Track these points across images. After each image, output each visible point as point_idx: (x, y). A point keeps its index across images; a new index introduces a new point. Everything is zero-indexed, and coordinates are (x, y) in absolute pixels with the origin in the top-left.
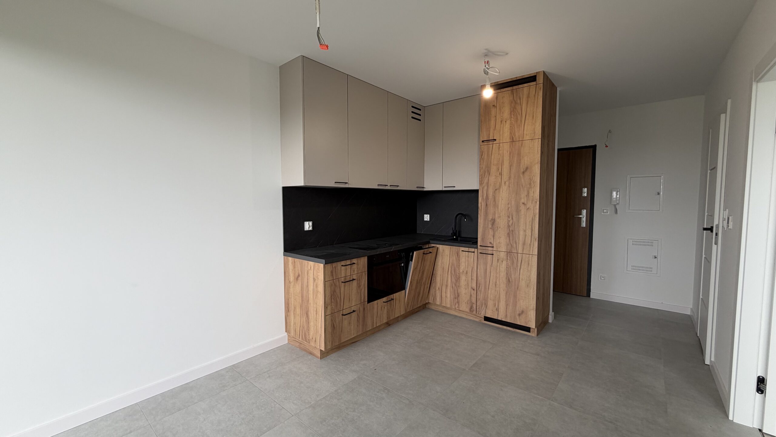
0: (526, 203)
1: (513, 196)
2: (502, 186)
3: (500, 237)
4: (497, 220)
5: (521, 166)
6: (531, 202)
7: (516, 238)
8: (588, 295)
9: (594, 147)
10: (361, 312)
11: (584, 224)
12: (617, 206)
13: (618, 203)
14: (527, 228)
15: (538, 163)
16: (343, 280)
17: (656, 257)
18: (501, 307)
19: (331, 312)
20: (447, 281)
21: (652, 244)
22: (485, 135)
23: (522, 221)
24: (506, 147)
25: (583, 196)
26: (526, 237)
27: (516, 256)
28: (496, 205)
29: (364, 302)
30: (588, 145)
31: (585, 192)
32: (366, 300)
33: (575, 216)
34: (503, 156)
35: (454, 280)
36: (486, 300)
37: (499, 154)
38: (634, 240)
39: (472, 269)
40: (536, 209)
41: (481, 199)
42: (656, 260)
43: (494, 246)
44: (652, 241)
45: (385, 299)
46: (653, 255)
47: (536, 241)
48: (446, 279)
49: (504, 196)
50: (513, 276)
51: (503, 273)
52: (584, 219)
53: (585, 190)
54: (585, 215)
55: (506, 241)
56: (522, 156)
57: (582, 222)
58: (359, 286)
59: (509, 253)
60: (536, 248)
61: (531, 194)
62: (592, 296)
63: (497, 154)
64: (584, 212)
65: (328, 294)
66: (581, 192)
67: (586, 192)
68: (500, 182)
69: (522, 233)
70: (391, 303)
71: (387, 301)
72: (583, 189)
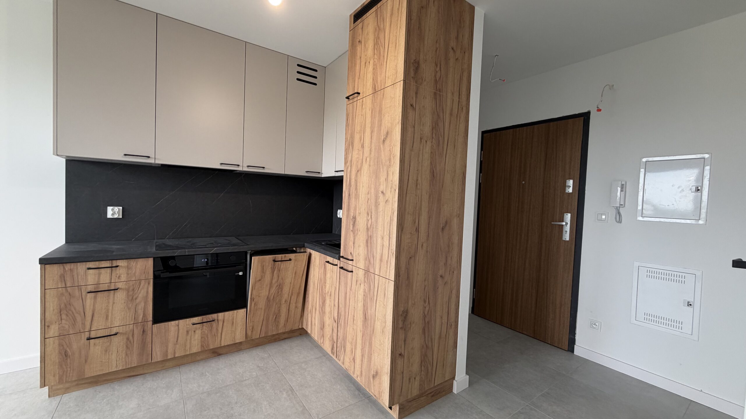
0: (385, 192)
1: (373, 180)
2: (363, 165)
3: (359, 246)
4: (358, 219)
5: (382, 130)
6: (390, 189)
7: (374, 250)
8: (571, 349)
9: (586, 117)
10: (135, 336)
11: (567, 237)
12: (622, 210)
13: (622, 205)
14: (385, 234)
15: (399, 123)
16: (90, 288)
17: (691, 305)
18: (357, 357)
19: (59, 334)
20: (316, 302)
21: (683, 280)
22: (351, 88)
23: (380, 220)
24: (368, 101)
25: (567, 191)
26: (384, 247)
27: (373, 276)
28: (357, 196)
29: (145, 321)
30: (577, 113)
31: (570, 186)
32: (150, 317)
33: (553, 223)
34: (365, 118)
35: (321, 303)
36: (344, 339)
37: (362, 115)
38: (649, 269)
39: (335, 290)
40: (395, 201)
41: (345, 185)
42: (690, 309)
43: (354, 259)
44: (684, 274)
45: (196, 320)
46: (684, 300)
47: (394, 258)
48: (315, 301)
49: (365, 179)
50: (369, 311)
51: (360, 303)
52: (567, 228)
53: (570, 183)
54: (569, 221)
55: (365, 254)
56: (383, 114)
57: (564, 232)
58: (132, 298)
59: (367, 271)
60: (393, 269)
61: (390, 177)
62: (578, 351)
63: (361, 116)
64: (568, 217)
65: (52, 306)
66: (564, 186)
67: (572, 186)
68: (362, 159)
69: (379, 240)
70: (212, 326)
71: (202, 322)
72: (568, 181)
